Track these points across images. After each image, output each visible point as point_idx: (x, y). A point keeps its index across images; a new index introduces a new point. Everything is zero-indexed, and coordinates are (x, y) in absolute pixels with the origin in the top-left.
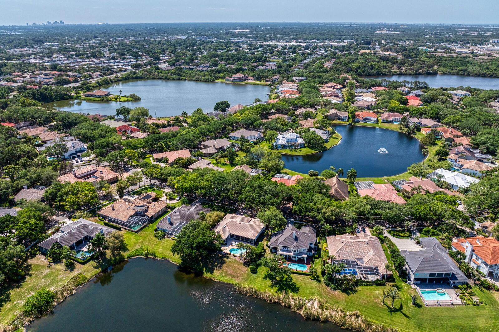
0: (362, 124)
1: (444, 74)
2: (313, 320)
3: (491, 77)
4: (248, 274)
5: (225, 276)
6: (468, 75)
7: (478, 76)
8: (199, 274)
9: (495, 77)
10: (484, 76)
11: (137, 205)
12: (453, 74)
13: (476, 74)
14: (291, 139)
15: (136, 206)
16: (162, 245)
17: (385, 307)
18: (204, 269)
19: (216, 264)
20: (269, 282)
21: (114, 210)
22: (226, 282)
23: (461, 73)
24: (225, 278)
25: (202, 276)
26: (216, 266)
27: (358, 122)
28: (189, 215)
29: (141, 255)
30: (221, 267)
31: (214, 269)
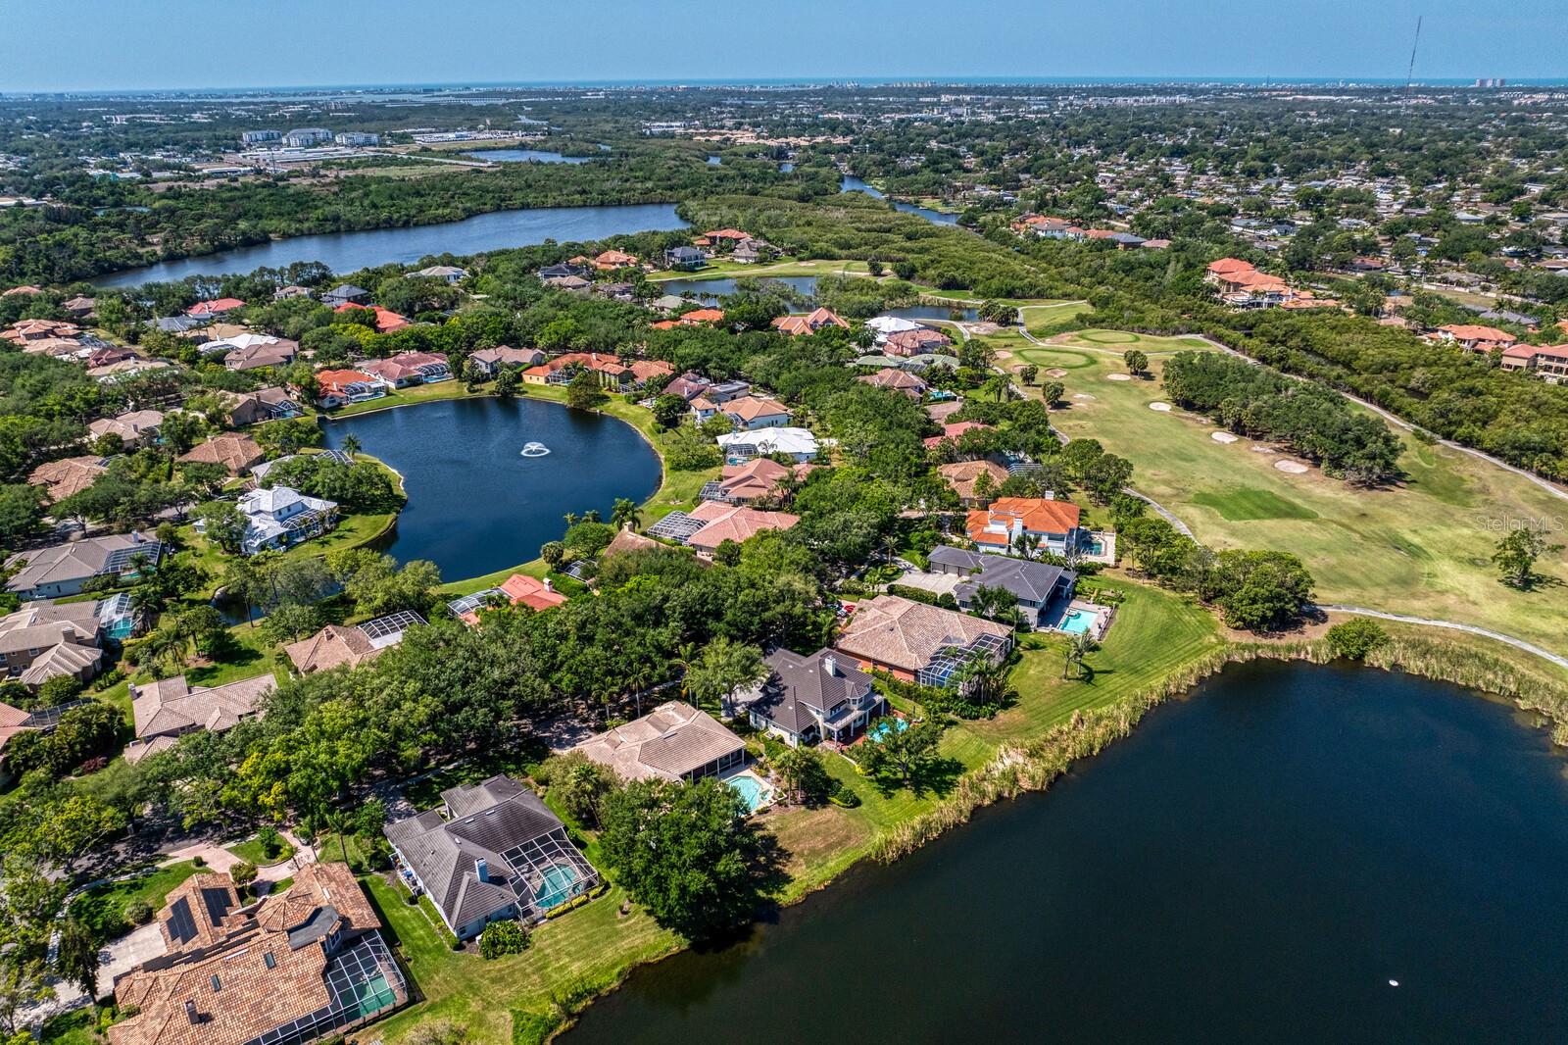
0: (350, 409)
1: (287, 237)
2: (1056, 780)
3: (406, 225)
4: (854, 816)
5: (826, 860)
6: (351, 230)
7: (374, 227)
8: (770, 912)
9: (416, 225)
10: (389, 226)
11: (289, 926)
12: (310, 234)
13: (368, 223)
14: (289, 508)
15: (290, 932)
16: (558, 952)
17: (1075, 683)
18: (761, 893)
19: (762, 859)
20: (905, 795)
21: (205, 1018)
22: (844, 867)
23: (329, 226)
24: (831, 864)
25: (780, 908)
26: (772, 861)
27: (339, 407)
28: (505, 820)
29: (551, 1029)
30: (785, 854)
31: (779, 871)
